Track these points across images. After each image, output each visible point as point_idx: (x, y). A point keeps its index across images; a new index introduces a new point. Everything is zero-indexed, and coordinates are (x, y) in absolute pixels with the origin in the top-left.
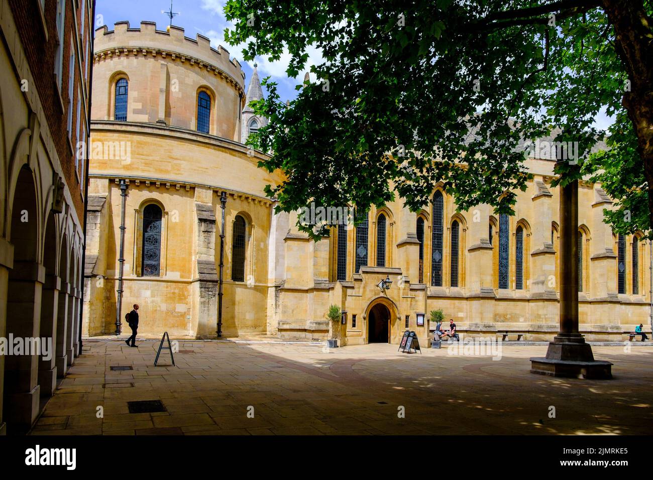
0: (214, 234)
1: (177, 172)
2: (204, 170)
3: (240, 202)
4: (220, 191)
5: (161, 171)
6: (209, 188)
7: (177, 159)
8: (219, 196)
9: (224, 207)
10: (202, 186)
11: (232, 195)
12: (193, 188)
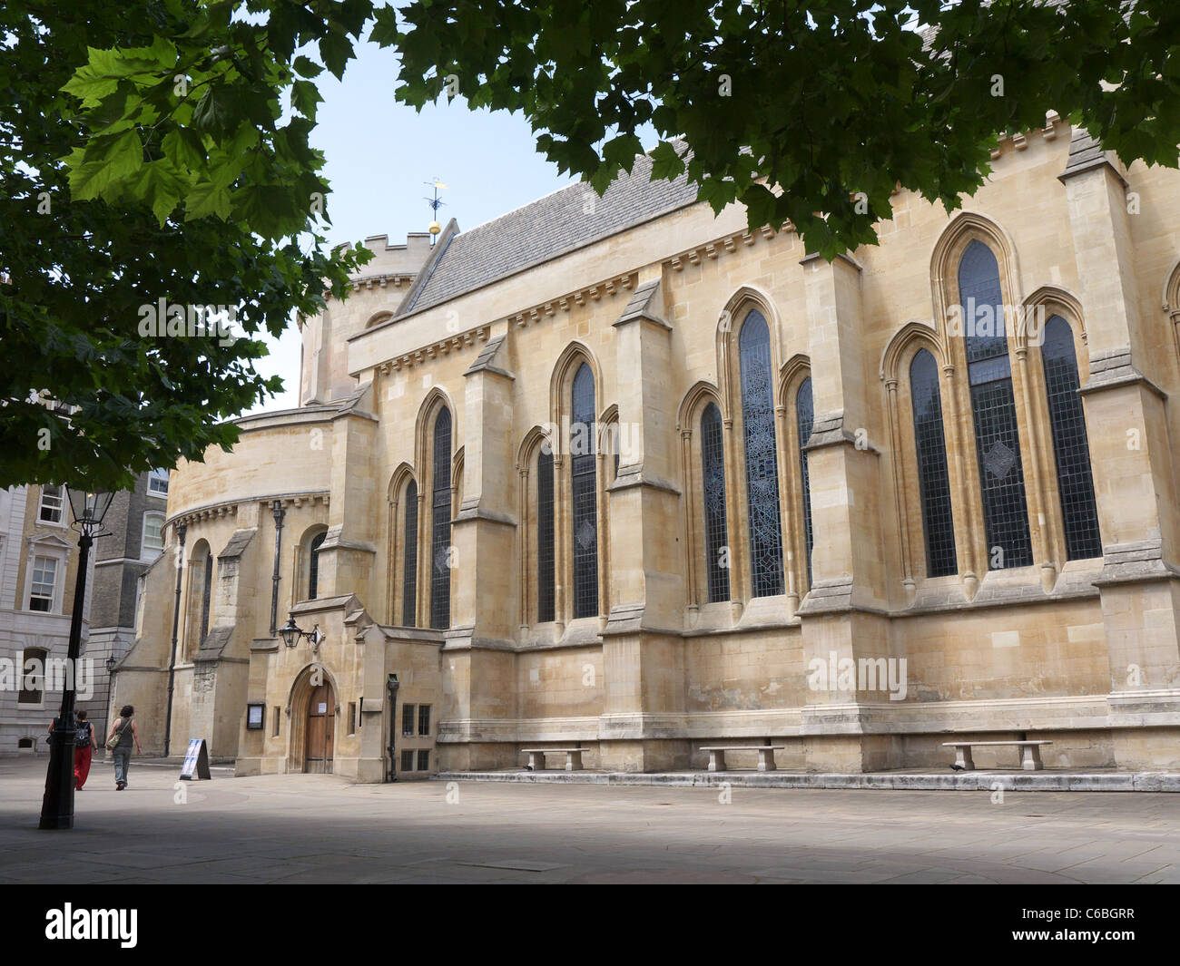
0: (237, 578)
1: (222, 490)
2: (252, 473)
3: (310, 509)
4: (270, 502)
5: (208, 494)
6: (254, 500)
7: (223, 470)
8: (272, 509)
9: (280, 526)
10: (245, 502)
11: (291, 502)
12: (235, 508)
